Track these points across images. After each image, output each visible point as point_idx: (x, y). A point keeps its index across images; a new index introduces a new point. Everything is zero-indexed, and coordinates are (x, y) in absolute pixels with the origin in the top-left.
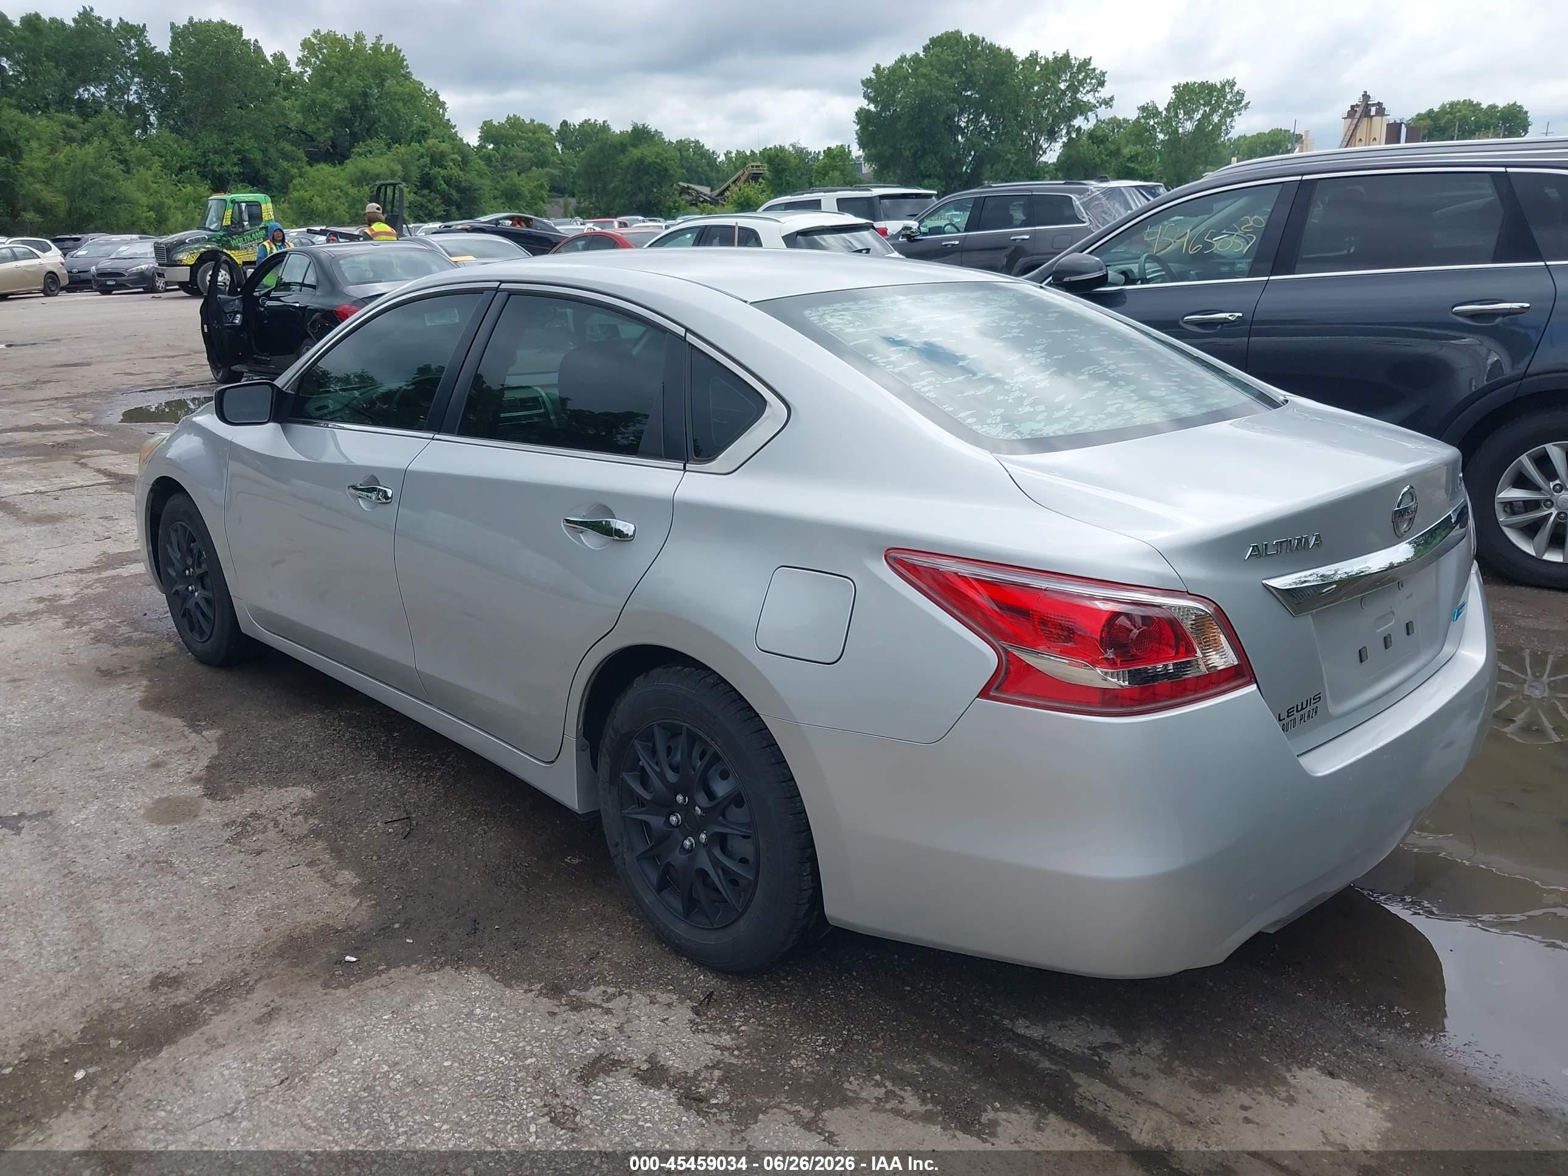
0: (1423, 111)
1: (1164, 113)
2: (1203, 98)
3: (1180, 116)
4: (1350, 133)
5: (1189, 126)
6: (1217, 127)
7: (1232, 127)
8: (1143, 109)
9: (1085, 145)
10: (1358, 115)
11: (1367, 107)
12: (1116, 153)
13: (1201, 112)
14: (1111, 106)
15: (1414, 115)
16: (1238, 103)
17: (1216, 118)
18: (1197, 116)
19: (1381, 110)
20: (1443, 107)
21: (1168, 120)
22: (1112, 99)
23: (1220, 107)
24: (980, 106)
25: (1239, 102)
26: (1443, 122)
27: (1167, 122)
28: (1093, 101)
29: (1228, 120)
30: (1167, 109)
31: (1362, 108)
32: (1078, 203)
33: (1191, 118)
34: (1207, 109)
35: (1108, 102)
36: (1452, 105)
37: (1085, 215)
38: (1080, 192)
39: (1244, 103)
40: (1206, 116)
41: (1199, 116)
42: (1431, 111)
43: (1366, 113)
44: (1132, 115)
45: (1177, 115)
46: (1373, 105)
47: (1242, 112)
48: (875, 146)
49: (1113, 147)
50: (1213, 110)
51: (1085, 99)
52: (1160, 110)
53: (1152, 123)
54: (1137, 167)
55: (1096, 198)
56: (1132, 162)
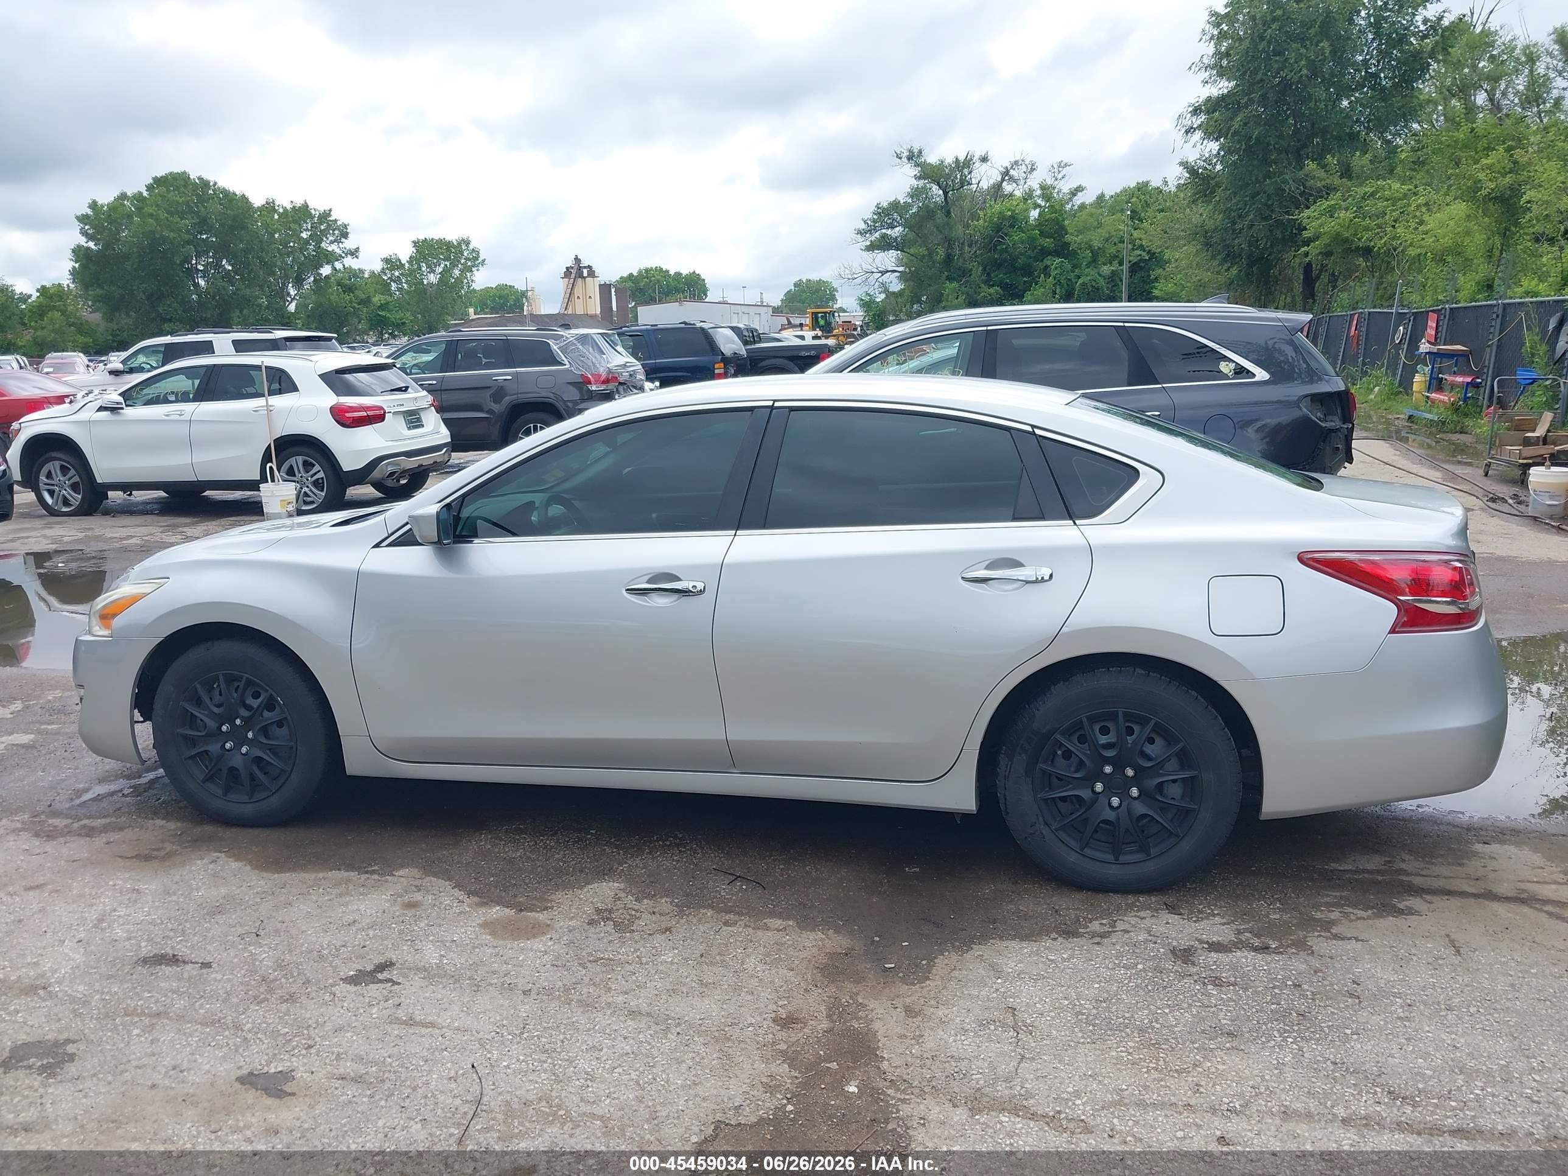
0: (625, 275)
1: (407, 265)
2: (442, 254)
3: (423, 269)
4: (569, 290)
5: (433, 278)
6: (459, 281)
7: (472, 281)
8: (387, 261)
9: (334, 294)
10: (573, 276)
11: (580, 269)
12: (366, 302)
13: (442, 266)
14: (357, 257)
15: (618, 278)
16: (475, 260)
17: (457, 272)
18: (439, 269)
19: (592, 273)
20: (640, 272)
21: (412, 272)
22: (357, 250)
23: (459, 262)
24: (223, 250)
25: (477, 258)
26: (642, 284)
27: (410, 275)
28: (338, 251)
29: (468, 274)
30: (410, 262)
31: (575, 268)
32: (555, 347)
33: (434, 272)
34: (448, 263)
35: (354, 253)
36: (647, 271)
37: (564, 358)
38: (557, 338)
39: (480, 260)
40: (446, 270)
41: (441, 270)
42: (631, 275)
43: (580, 275)
44: (378, 267)
45: (420, 268)
46: (585, 267)
47: (480, 267)
48: (100, 286)
49: (363, 296)
50: (454, 265)
51: (330, 249)
52: (403, 262)
53: (397, 274)
54: (388, 315)
55: (572, 343)
56: (383, 310)
